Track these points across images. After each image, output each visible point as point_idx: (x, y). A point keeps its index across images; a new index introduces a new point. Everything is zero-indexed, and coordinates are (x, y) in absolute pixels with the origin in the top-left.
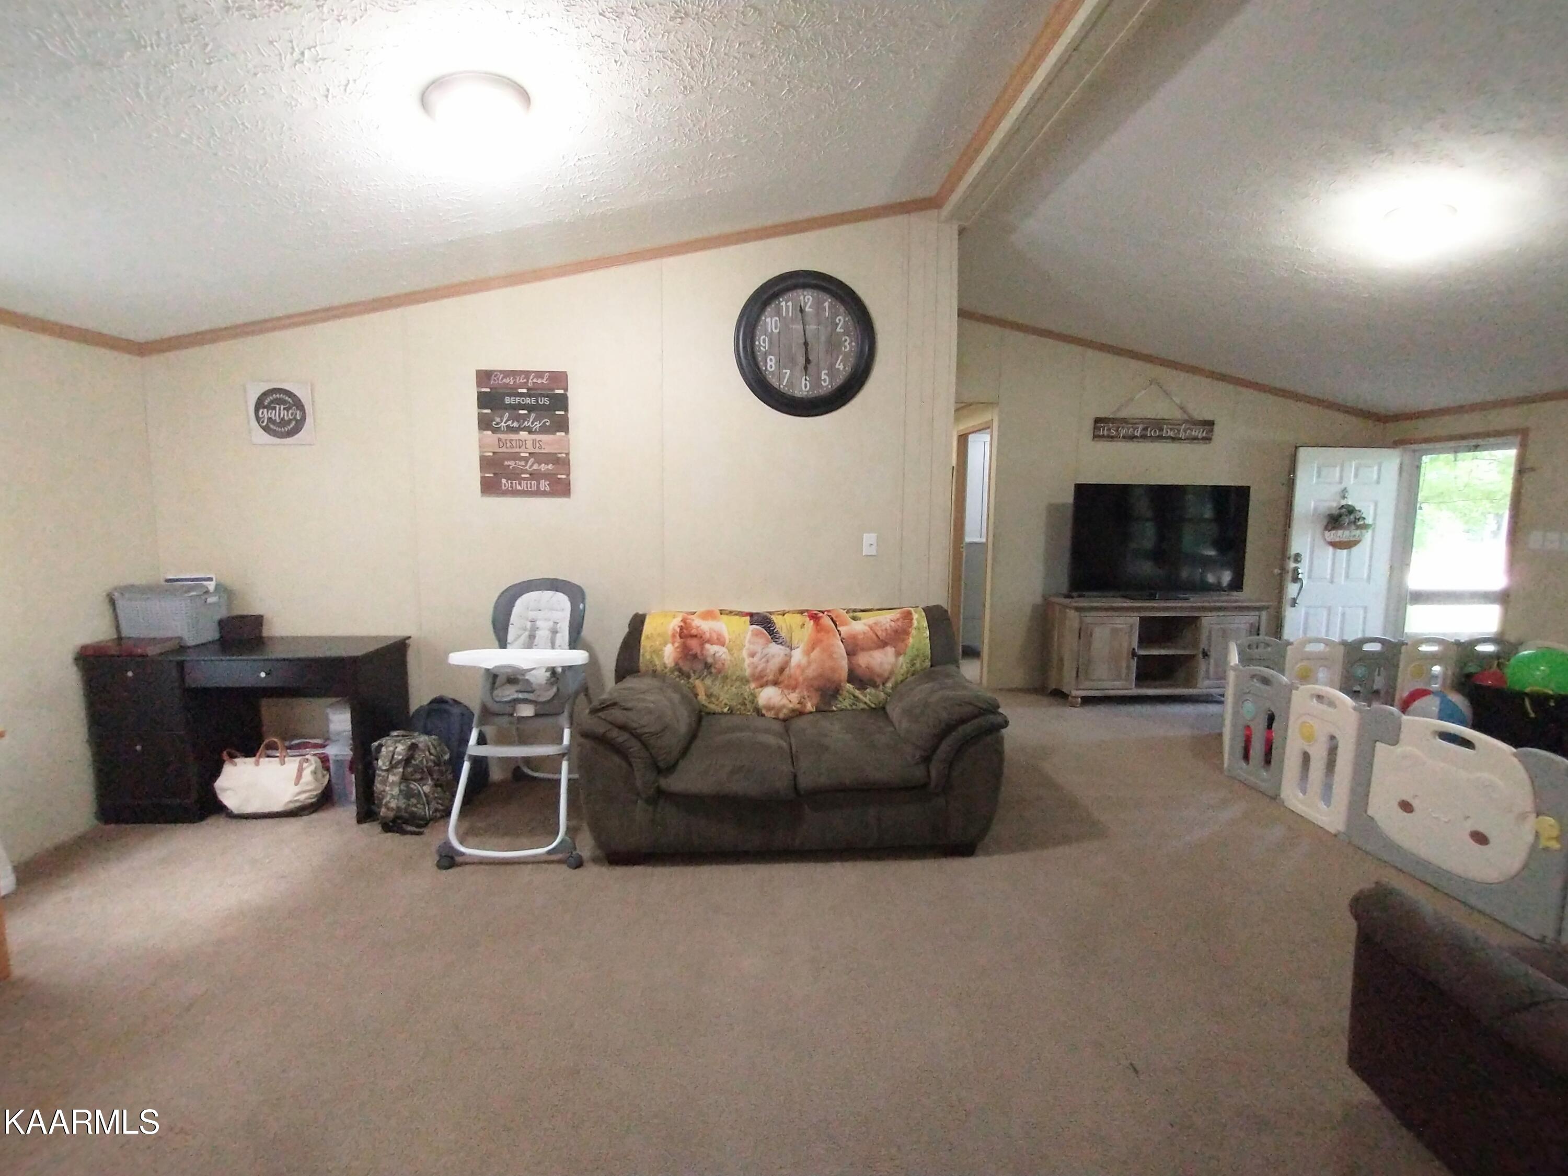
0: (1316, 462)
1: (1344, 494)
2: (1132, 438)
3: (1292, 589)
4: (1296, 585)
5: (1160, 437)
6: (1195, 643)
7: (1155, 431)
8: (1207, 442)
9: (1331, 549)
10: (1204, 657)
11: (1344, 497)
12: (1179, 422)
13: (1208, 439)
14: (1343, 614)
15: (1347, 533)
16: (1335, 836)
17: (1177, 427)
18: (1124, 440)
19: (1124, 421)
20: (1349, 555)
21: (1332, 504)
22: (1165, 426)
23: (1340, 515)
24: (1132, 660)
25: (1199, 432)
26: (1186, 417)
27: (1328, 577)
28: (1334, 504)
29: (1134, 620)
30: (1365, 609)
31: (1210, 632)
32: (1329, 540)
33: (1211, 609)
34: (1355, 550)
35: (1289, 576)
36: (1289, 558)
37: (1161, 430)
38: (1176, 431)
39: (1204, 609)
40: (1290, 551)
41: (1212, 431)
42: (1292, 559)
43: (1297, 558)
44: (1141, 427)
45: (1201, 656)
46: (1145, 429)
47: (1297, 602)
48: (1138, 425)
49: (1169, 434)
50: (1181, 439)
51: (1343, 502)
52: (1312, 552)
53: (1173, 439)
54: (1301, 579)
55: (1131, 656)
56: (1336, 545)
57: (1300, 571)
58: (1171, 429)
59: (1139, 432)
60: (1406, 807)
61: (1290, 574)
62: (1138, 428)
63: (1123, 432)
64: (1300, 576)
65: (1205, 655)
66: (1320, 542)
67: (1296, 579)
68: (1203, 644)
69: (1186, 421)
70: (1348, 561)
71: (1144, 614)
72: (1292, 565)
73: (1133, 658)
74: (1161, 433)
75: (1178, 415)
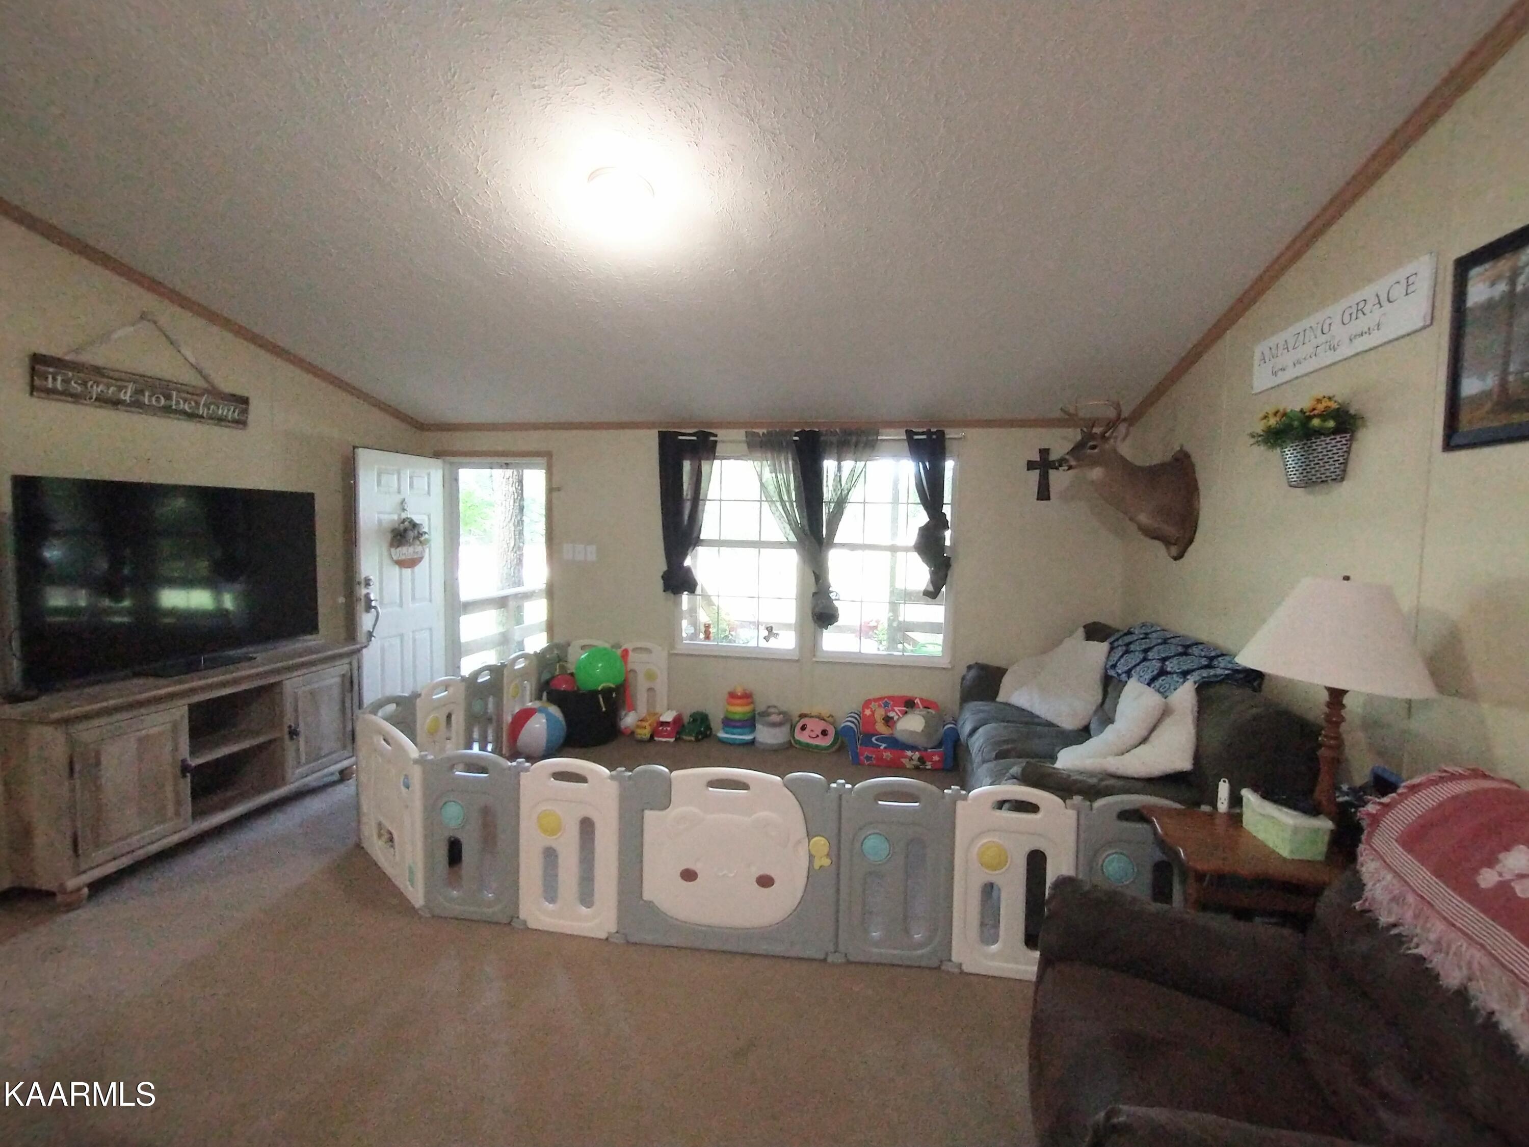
0: (376, 467)
1: (402, 506)
2: (116, 403)
3: (366, 621)
4: (369, 615)
5: (167, 410)
6: (275, 720)
7: (158, 399)
8: (241, 426)
9: (397, 568)
10: (291, 738)
11: (404, 510)
12: (198, 392)
13: (241, 423)
14: (414, 640)
15: (411, 549)
16: (607, 939)
17: (195, 397)
18: (97, 404)
19: (98, 371)
20: (413, 572)
21: (391, 518)
22: (174, 393)
23: (405, 530)
24: (182, 781)
25: (229, 410)
26: (206, 385)
27: (398, 601)
28: (396, 517)
29: (179, 712)
30: (431, 629)
31: (296, 700)
32: (395, 558)
33: (290, 669)
34: (417, 569)
35: (361, 606)
36: (359, 583)
37: (168, 397)
38: (193, 404)
39: (278, 671)
40: (360, 574)
41: (245, 411)
42: (363, 585)
43: (367, 583)
44: (131, 387)
45: (287, 737)
46: (139, 392)
47: (374, 634)
48: (126, 384)
49: (182, 406)
50: (202, 417)
51: (404, 516)
52: (381, 573)
53: (192, 416)
54: (375, 608)
55: (179, 773)
56: (402, 564)
57: (372, 597)
58: (185, 400)
59: (129, 394)
60: (689, 875)
61: (363, 603)
62: (126, 387)
63: (96, 390)
64: (373, 604)
65: (293, 733)
66: (386, 561)
67: (369, 607)
68: (289, 719)
69: (206, 391)
70: (413, 580)
71: (196, 699)
72: (364, 591)
73: (184, 776)
74: (168, 402)
75: (189, 377)
